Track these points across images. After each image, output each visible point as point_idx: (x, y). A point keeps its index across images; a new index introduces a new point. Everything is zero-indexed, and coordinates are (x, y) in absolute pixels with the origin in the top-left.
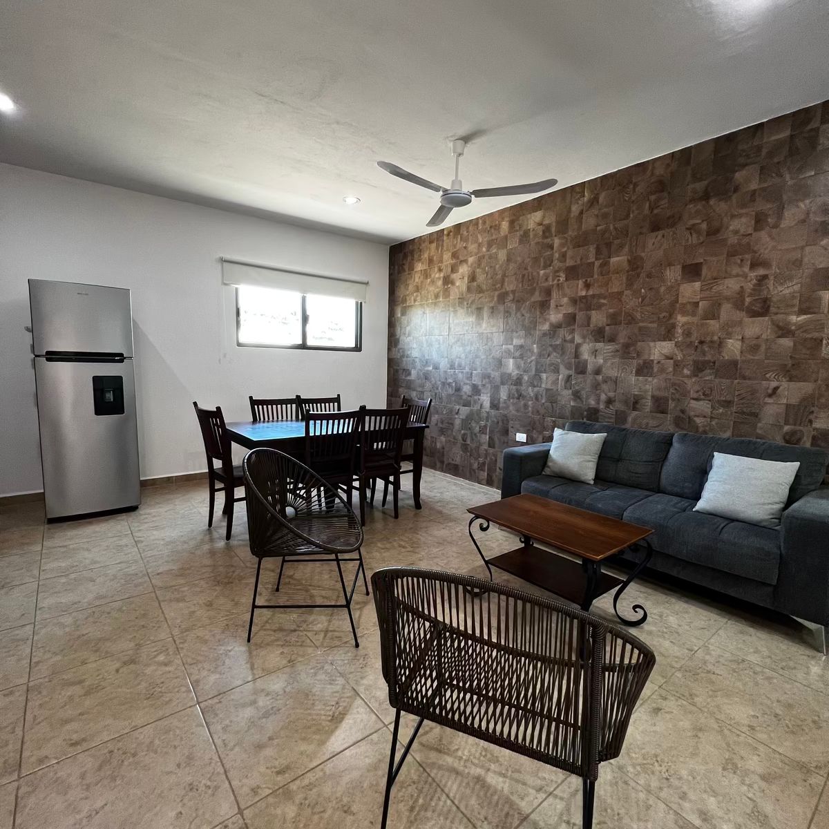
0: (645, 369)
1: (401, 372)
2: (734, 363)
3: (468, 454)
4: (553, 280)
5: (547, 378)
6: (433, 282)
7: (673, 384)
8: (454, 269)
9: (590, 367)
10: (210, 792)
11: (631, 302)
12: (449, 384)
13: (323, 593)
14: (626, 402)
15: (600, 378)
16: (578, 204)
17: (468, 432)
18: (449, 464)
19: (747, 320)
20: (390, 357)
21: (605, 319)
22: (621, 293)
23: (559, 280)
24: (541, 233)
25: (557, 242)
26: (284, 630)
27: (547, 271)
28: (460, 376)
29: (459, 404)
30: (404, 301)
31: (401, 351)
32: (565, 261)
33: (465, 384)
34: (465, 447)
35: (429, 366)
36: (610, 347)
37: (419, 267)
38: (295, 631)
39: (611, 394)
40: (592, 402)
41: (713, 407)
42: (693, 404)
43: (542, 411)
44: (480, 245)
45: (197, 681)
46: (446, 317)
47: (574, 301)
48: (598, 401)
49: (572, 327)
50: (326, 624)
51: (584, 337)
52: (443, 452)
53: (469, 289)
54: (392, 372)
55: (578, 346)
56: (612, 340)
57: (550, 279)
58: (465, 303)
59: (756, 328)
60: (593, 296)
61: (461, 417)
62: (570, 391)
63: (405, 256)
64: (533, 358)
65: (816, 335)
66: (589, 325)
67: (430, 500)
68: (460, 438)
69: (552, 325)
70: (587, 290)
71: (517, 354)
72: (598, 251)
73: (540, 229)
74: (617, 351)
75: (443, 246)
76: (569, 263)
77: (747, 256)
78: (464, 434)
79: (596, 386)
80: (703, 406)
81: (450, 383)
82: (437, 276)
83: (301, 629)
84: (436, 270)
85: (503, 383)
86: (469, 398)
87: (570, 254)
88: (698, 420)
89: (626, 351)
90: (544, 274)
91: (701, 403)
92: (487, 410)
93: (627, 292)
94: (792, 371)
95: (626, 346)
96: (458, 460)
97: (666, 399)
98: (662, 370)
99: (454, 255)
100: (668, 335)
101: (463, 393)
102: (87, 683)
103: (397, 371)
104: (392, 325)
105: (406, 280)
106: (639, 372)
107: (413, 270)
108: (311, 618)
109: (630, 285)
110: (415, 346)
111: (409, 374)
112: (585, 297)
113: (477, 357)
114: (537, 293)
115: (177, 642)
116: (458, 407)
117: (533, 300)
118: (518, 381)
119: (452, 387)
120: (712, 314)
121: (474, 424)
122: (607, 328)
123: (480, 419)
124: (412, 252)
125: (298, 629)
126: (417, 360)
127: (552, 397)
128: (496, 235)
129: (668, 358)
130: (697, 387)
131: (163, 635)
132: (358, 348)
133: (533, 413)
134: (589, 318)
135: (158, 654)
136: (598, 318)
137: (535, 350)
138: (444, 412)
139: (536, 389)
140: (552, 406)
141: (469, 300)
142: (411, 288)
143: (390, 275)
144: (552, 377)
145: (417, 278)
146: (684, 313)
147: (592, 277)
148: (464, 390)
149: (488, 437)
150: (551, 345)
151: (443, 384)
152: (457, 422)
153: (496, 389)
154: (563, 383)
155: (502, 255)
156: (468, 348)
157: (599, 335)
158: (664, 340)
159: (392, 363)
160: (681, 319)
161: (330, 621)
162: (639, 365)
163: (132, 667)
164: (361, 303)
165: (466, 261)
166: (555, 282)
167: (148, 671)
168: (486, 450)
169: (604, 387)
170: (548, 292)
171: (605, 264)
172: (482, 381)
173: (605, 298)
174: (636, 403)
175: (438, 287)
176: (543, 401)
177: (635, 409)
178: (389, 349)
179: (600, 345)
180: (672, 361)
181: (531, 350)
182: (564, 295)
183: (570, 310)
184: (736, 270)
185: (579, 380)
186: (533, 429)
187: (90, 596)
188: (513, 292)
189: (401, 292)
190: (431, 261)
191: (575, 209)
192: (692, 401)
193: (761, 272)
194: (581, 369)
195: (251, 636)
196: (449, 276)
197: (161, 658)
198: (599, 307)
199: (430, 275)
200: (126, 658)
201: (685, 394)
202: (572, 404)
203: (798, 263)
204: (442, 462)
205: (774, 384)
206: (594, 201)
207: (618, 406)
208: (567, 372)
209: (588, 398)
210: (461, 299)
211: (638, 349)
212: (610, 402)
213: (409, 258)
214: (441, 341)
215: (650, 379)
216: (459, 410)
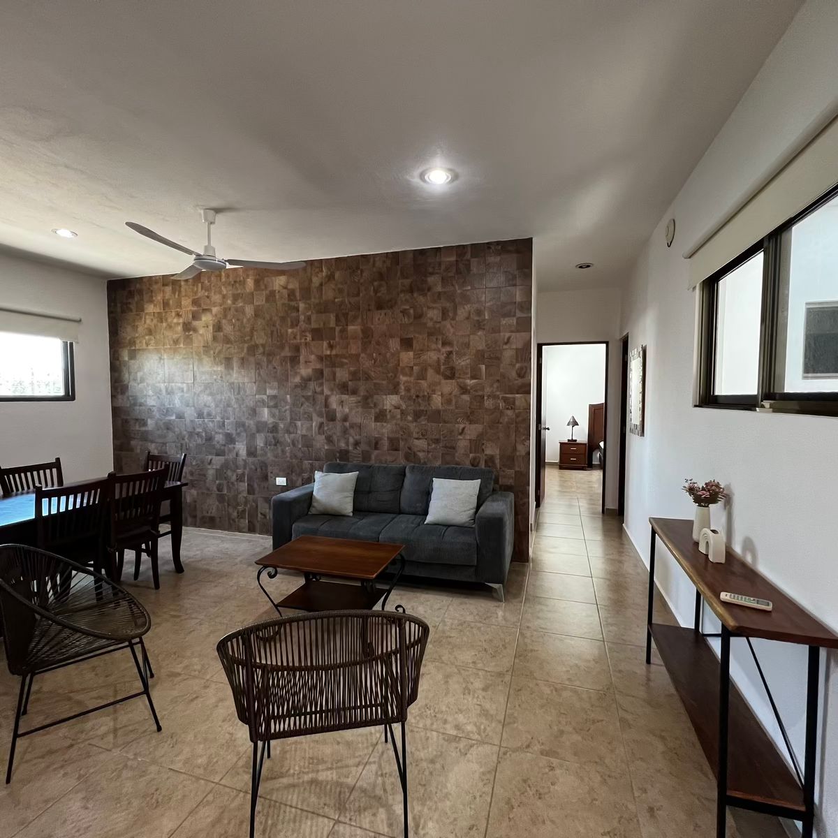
0: (381, 417)
1: (132, 422)
2: (438, 412)
3: (226, 504)
4: (301, 339)
5: (302, 425)
6: (170, 327)
7: (402, 428)
8: (195, 316)
9: (339, 415)
11: (366, 363)
12: (198, 434)
13: (94, 694)
14: (369, 443)
15: (347, 424)
16: (317, 276)
17: (225, 482)
18: (203, 517)
19: (443, 381)
20: (115, 405)
21: (347, 375)
22: (358, 356)
23: (306, 339)
24: (287, 296)
25: (302, 306)
26: (56, 751)
27: (295, 330)
28: (211, 425)
29: (211, 454)
30: (132, 342)
31: (130, 398)
32: (310, 324)
33: (217, 433)
34: (221, 498)
35: (171, 415)
36: (353, 399)
37: (150, 308)
38: (72, 746)
39: (357, 437)
40: (343, 445)
41: (429, 444)
42: (416, 442)
43: (300, 455)
44: (224, 297)
46: (189, 364)
47: (321, 359)
48: (347, 444)
49: (320, 381)
51: (332, 390)
52: (195, 506)
53: (215, 338)
54: (120, 422)
55: (327, 398)
56: (354, 392)
57: (298, 337)
58: (212, 352)
59: (449, 387)
60: (336, 356)
61: (214, 467)
62: (324, 437)
63: (131, 294)
64: (287, 407)
65: (480, 393)
66: (334, 379)
68: (215, 489)
69: (302, 378)
70: (331, 351)
71: (272, 404)
72: (338, 320)
73: (285, 292)
74: (359, 402)
75: (180, 292)
76: (314, 325)
77: (440, 337)
78: (220, 485)
79: (345, 431)
80: (421, 444)
81: (199, 432)
82: (175, 321)
83: (79, 741)
84: (173, 314)
85: (258, 431)
86: (222, 448)
87: (313, 318)
88: (421, 455)
89: (366, 402)
90: (292, 333)
91: (421, 441)
92: (244, 458)
93: (363, 355)
94: (470, 417)
95: (366, 398)
96: (213, 512)
97: (397, 439)
98: (393, 417)
100: (395, 391)
101: (215, 443)
103: (126, 421)
104: (116, 368)
105: (134, 321)
106: (377, 419)
107: (143, 310)
109: (364, 349)
110: (150, 393)
111: (145, 424)
112: (330, 356)
113: (229, 405)
114: (287, 349)
116: (210, 457)
117: (283, 354)
118: (274, 429)
119: (201, 437)
121: (229, 473)
122: (350, 383)
123: (237, 467)
124: (140, 292)
125: (73, 742)
126: (154, 409)
127: (308, 442)
128: (241, 290)
129: (396, 408)
130: (417, 430)
132: (70, 396)
133: (291, 458)
134: (334, 374)
136: (342, 374)
137: (289, 401)
138: (194, 463)
139: (292, 435)
140: (309, 451)
141: (215, 349)
142: (141, 329)
143: (110, 313)
144: (307, 424)
145: (149, 321)
146: (405, 375)
147: (335, 339)
148: (216, 439)
149: (246, 484)
150: (303, 396)
151: (191, 434)
152: (211, 473)
153: (252, 437)
154: (317, 428)
155: (249, 310)
156: (219, 397)
157: (344, 388)
158: (392, 394)
159: (116, 411)
160: (403, 379)
162: (376, 413)
164: (71, 344)
165: (209, 310)
166: (303, 341)
168: (245, 498)
169: (352, 431)
170: (297, 349)
171: (343, 331)
172: (236, 430)
173: (346, 358)
174: (377, 443)
175: (177, 333)
176: (300, 446)
177: (376, 448)
178: (113, 397)
179: (345, 397)
180: (399, 410)
181: (285, 401)
182: (312, 353)
183: (319, 366)
184: (434, 346)
185: (330, 426)
186: (292, 472)
188: (263, 346)
189: (127, 333)
190: (166, 304)
191: (316, 281)
192: (415, 440)
193: (448, 349)
194: (331, 417)
195: (12, 777)
196: (190, 323)
198: (342, 365)
199: (166, 320)
201: (410, 435)
202: (326, 447)
203: (467, 345)
204: (195, 517)
205: (462, 426)
206: (330, 277)
207: (363, 447)
208: (320, 420)
209: (338, 440)
210: (207, 348)
211: (375, 401)
212: (357, 444)
213: (137, 298)
214: (185, 389)
215: (385, 424)
216: (211, 460)
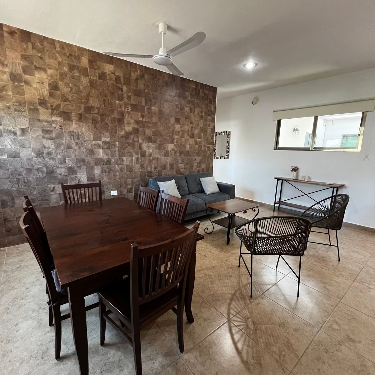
4: (125, 109)
5: (126, 160)
7: (175, 159)
8: (27, 71)
9: (147, 154)
11: (161, 128)
14: (161, 167)
15: (151, 158)
21: (151, 133)
22: (156, 123)
23: (128, 109)
24: (115, 79)
25: (125, 88)
32: (130, 100)
36: (154, 145)
39: (156, 164)
43: (125, 176)
47: (137, 122)
48: (151, 168)
49: (137, 135)
51: (143, 140)
55: (141, 144)
56: (155, 142)
57: (123, 107)
60: (146, 122)
62: (139, 165)
64: (117, 149)
66: (145, 135)
69: (126, 132)
72: (146, 102)
73: (113, 77)
74: (157, 147)
76: (133, 102)
79: (150, 162)
81: (40, 168)
85: (96, 164)
89: (160, 147)
90: (119, 104)
98: (171, 154)
99: (25, 58)
106: (165, 155)
109: (159, 121)
112: (142, 121)
117: (113, 116)
120: (183, 136)
122: (153, 137)
127: (130, 169)
129: (173, 150)
133: (120, 179)
134: (145, 132)
136: (148, 132)
137: (118, 145)
144: (129, 159)
148: (58, 172)
150: (127, 143)
154: (135, 161)
157: (149, 139)
158: (171, 144)
160: (176, 137)
162: (164, 152)
169: (154, 162)
170: (123, 114)
171: (149, 109)
173: (151, 124)
176: (125, 171)
177: (165, 169)
179: (150, 144)
181: (115, 145)
182: (132, 118)
183: (136, 126)
185: (143, 160)
186: (121, 186)
192: (180, 164)
193: (192, 125)
194: (143, 155)
198: (149, 127)
201: (178, 162)
202: (140, 171)
205: (195, 157)
206: (142, 76)
207: (159, 169)
208: (137, 156)
209: (147, 167)
211: (164, 146)
215: (168, 158)
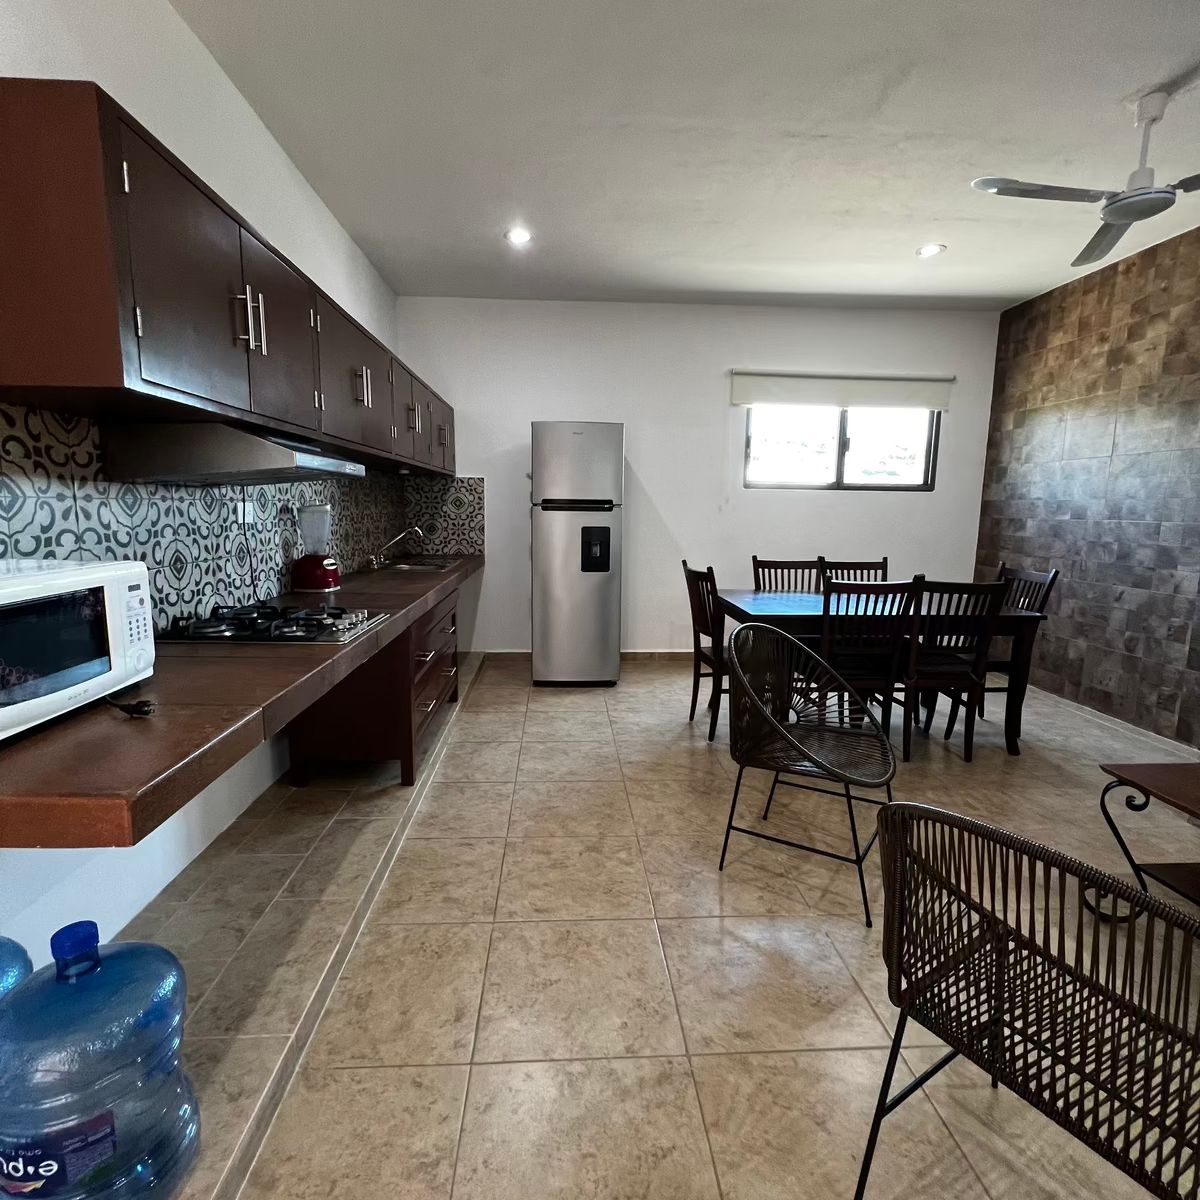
1: (1005, 524)
3: (1137, 676)
6: (1084, 363)
10: (658, 1018)
12: (1105, 546)
17: (1143, 636)
18: (1091, 689)
20: (993, 497)
28: (1132, 530)
29: (1123, 582)
30: (1023, 400)
31: (1008, 487)
33: (1141, 546)
34: (1130, 662)
35: (1064, 514)
37: (1058, 340)
38: (782, 875)
45: (658, 894)
46: (1109, 424)
50: (827, 881)
52: (1081, 668)
53: (1167, 368)
54: (988, 524)
58: (1156, 395)
61: (1126, 607)
63: (1031, 324)
67: (1041, 744)
68: (1121, 646)
75: (1112, 295)
78: (1131, 639)
81: (1107, 543)
82: (1096, 350)
83: (790, 876)
84: (1094, 339)
86: (1148, 573)
92: (1190, 597)
96: (1111, 686)
99: (1137, 308)
101: (1134, 563)
102: (553, 856)
103: (998, 523)
104: (995, 442)
105: (1029, 366)
107: (1044, 346)
108: (806, 867)
110: (1038, 478)
111: (1023, 527)
113: (1174, 495)
115: (642, 843)
116: (1120, 588)
119: (1111, 552)
121: (1154, 622)
123: (1172, 613)
124: (1045, 317)
125: (785, 874)
126: (1040, 503)
131: (626, 832)
132: (928, 486)
135: (620, 850)
138: (1090, 596)
141: (1164, 388)
142: (1037, 378)
143: (998, 360)
145: (1052, 360)
148: (1138, 557)
149: (1187, 648)
151: (1092, 545)
152: (1117, 616)
156: (1155, 480)
159: (987, 507)
161: (832, 880)
163: (593, 854)
164: (939, 413)
165: (1164, 315)
167: (609, 864)
168: (1181, 673)
172: (1183, 542)
175: (1095, 372)
178: (986, 486)
187: (564, 769)
189: (1015, 390)
190: (1083, 326)
195: (724, 864)
196: (1121, 349)
197: (623, 855)
199: (1080, 352)
200: (589, 844)
204: (1078, 684)
210: (1146, 392)
213: (1040, 325)
214: (1094, 469)
216: (1122, 593)
